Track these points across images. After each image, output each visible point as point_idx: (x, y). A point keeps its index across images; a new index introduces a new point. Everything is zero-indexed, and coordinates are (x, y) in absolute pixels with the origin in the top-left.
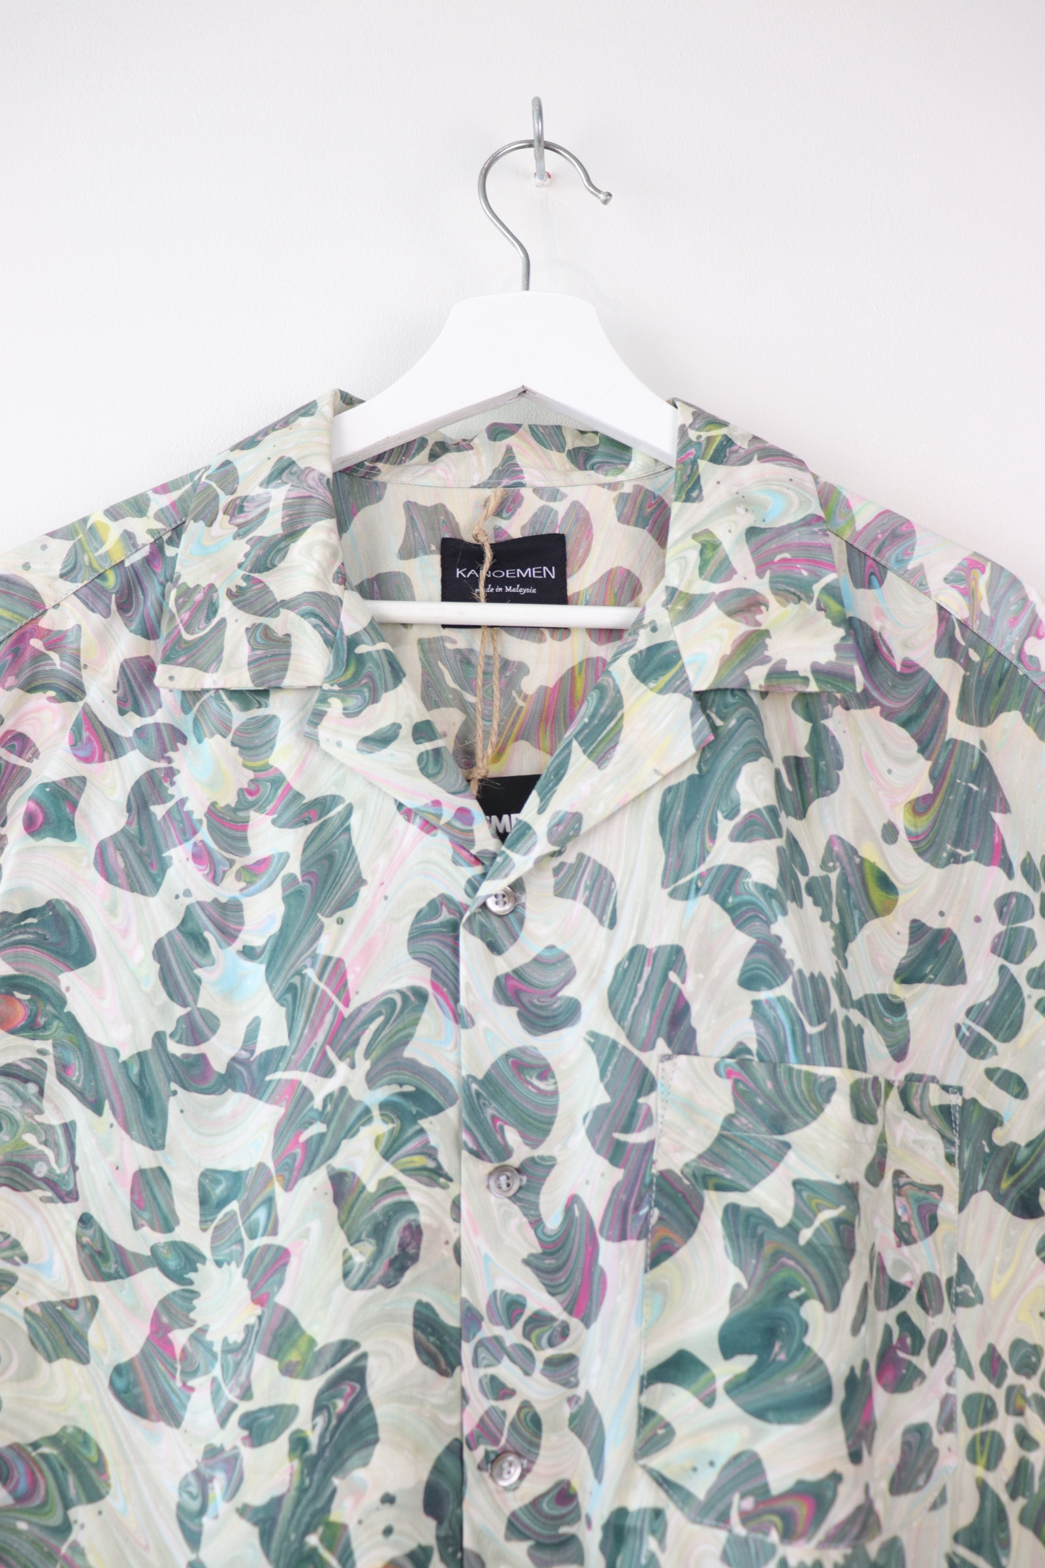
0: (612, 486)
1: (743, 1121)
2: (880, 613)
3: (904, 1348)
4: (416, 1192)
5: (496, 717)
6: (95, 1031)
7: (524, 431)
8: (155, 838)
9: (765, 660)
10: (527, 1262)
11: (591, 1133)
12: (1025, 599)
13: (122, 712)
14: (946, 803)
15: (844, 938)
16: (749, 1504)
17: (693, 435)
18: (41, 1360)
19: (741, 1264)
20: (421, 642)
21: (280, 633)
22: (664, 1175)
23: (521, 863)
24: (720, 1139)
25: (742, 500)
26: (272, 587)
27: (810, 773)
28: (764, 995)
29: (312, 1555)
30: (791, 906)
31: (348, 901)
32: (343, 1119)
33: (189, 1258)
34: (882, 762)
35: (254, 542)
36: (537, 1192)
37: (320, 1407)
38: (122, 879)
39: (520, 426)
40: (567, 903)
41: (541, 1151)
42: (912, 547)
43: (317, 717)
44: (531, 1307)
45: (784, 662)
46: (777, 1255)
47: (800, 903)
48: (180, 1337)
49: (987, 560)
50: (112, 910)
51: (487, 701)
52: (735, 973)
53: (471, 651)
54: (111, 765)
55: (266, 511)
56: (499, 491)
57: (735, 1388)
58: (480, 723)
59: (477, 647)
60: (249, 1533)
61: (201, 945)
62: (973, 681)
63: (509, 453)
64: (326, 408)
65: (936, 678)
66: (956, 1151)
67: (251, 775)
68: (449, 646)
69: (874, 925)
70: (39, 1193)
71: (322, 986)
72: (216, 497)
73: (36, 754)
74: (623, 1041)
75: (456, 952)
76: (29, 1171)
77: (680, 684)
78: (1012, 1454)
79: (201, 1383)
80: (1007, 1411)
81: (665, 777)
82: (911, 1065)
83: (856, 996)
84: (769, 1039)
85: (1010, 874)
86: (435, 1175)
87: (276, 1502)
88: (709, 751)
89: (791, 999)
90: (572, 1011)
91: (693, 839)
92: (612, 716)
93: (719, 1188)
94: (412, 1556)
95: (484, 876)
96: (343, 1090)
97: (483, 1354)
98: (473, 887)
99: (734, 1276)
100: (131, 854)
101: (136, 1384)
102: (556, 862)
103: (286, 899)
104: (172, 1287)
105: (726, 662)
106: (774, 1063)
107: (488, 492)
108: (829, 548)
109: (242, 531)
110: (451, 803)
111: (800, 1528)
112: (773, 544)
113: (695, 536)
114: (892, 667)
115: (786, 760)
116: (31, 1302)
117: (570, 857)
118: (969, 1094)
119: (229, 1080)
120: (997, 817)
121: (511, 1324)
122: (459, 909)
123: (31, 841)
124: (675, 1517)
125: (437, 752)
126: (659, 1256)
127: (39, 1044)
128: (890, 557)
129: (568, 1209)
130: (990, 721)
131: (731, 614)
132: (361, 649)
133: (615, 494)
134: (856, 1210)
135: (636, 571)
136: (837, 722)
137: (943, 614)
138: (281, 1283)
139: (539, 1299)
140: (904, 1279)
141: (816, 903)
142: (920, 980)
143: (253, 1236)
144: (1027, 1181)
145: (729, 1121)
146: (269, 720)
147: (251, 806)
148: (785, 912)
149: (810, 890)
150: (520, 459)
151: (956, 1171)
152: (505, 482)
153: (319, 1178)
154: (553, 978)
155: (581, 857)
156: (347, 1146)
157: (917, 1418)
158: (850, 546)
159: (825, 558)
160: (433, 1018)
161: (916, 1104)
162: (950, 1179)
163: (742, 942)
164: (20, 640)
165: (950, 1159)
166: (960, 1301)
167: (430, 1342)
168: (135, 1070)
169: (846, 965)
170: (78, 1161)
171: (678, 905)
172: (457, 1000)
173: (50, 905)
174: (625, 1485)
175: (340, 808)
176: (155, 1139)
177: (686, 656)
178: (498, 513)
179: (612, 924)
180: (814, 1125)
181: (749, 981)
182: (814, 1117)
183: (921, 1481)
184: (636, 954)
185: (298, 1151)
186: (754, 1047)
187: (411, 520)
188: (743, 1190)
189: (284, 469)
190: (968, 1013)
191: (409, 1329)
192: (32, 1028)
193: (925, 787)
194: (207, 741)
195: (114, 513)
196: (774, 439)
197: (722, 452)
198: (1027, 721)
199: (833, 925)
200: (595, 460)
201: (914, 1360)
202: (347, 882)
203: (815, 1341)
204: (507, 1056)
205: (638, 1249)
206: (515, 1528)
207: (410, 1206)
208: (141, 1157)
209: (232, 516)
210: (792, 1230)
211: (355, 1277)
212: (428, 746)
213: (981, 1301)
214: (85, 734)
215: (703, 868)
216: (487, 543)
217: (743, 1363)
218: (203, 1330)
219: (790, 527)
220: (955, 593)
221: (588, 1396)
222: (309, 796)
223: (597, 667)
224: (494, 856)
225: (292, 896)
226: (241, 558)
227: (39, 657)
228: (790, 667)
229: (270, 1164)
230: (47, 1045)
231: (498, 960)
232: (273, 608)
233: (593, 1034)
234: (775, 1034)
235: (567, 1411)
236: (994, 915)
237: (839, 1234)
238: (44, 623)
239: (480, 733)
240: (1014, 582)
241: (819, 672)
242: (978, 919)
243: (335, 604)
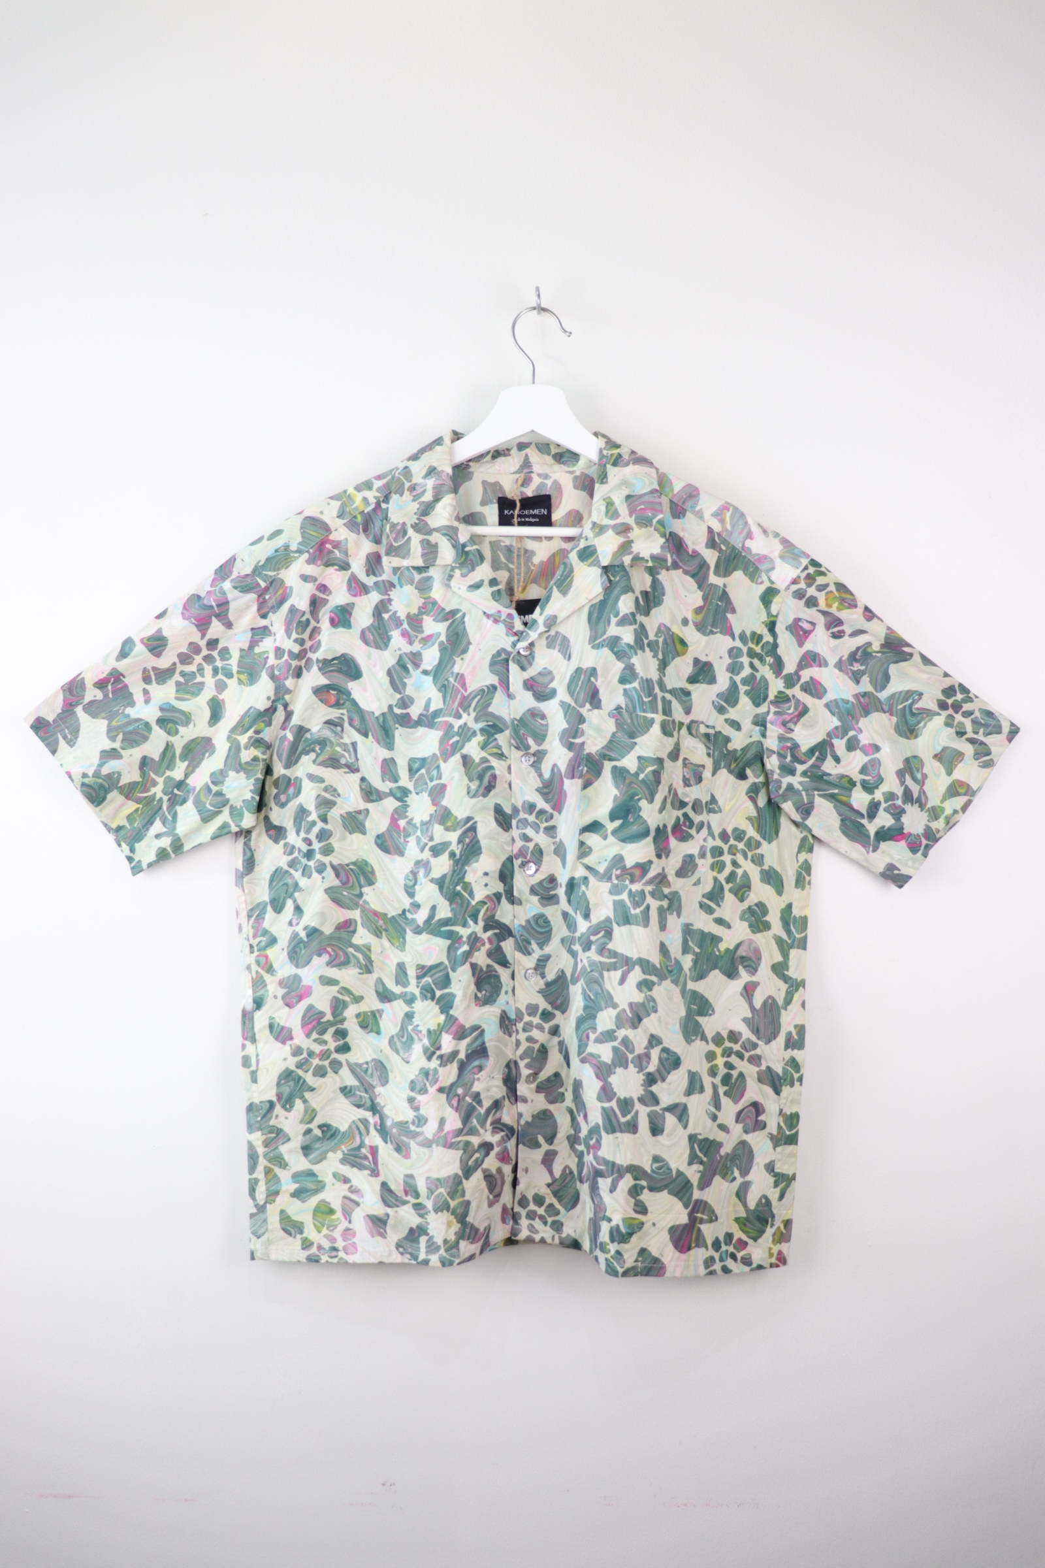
0: (571, 473)
1: (619, 734)
2: (683, 530)
3: (685, 826)
4: (494, 762)
5: (522, 574)
6: (364, 705)
7: (533, 446)
8: (385, 627)
9: (631, 553)
10: (537, 790)
11: (561, 740)
12: (746, 523)
13: (368, 575)
14: (708, 609)
15: (663, 665)
16: (619, 872)
17: (605, 452)
18: (347, 834)
19: (617, 787)
20: (490, 542)
21: (433, 542)
22: (589, 755)
23: (533, 635)
24: (610, 741)
25: (625, 483)
26: (429, 523)
27: (651, 598)
28: (628, 686)
29: (459, 894)
30: (639, 652)
31: (465, 651)
32: (466, 735)
33: (405, 792)
34: (682, 592)
35: (421, 503)
36: (540, 763)
37: (460, 841)
38: (372, 644)
39: (531, 443)
40: (550, 651)
41: (542, 747)
42: (698, 501)
43: (450, 577)
44: (539, 807)
45: (639, 553)
46: (631, 783)
47: (643, 650)
48: (402, 823)
49: (731, 505)
50: (369, 657)
51: (519, 567)
52: (617, 678)
53: (512, 546)
54: (364, 597)
55: (425, 490)
56: (522, 476)
57: (614, 832)
58: (516, 577)
59: (514, 544)
60: (435, 888)
61: (406, 670)
62: (723, 558)
63: (527, 457)
64: (447, 440)
65: (705, 558)
66: (711, 752)
67: (423, 601)
68: (502, 544)
69: (678, 660)
70: (343, 770)
71: (456, 684)
72: (403, 484)
73: (330, 593)
74: (573, 704)
75: (508, 670)
76: (339, 761)
77: (596, 563)
78: (729, 868)
79: (412, 840)
80: (729, 853)
81: (590, 601)
82: (692, 717)
83: (669, 687)
84: (629, 703)
85: (734, 638)
86: (501, 756)
87: (445, 876)
88: (609, 589)
89: (638, 688)
90: (553, 693)
91: (601, 625)
92: (569, 576)
93: (610, 760)
94: (495, 894)
95: (518, 640)
96: (465, 724)
97: (520, 824)
98: (514, 645)
99: (615, 792)
100: (376, 634)
101: (385, 841)
102: (547, 635)
103: (440, 651)
104: (399, 804)
105: (615, 554)
106: (631, 712)
107: (517, 476)
108: (660, 503)
109: (416, 498)
110: (505, 611)
111: (636, 878)
112: (637, 502)
113: (604, 500)
114: (688, 552)
115: (642, 592)
116: (342, 812)
117: (552, 633)
118: (718, 729)
119: (419, 723)
120: (729, 616)
121: (531, 813)
122: (509, 654)
123: (333, 630)
124: (592, 879)
125: (499, 591)
126: (586, 785)
127: (341, 711)
128: (688, 505)
129: (553, 770)
130: (729, 575)
131: (618, 534)
132: (467, 549)
133: (572, 476)
134: (663, 768)
135: (581, 511)
136: (663, 576)
137: (710, 530)
138: (443, 797)
139: (541, 804)
140: (686, 800)
141: (651, 651)
142: (697, 682)
143: (431, 780)
144: (741, 764)
145: (614, 735)
146: (430, 578)
147: (424, 613)
148: (636, 654)
149: (649, 645)
150: (532, 459)
151: (711, 760)
152: (525, 471)
153: (457, 757)
154: (546, 680)
155: (557, 632)
156: (468, 745)
157: (690, 852)
158: (671, 501)
159: (659, 508)
160: (499, 696)
161: (694, 732)
162: (709, 763)
163: (620, 666)
164: (322, 544)
165: (709, 755)
166: (710, 811)
167: (500, 818)
168: (381, 720)
169: (664, 675)
170: (359, 756)
171: (595, 651)
172: (508, 689)
173: (343, 655)
174: (574, 869)
175: (460, 614)
176: (390, 746)
177: (599, 551)
178: (522, 485)
179: (569, 659)
180: (646, 736)
181: (622, 681)
182: (646, 733)
183: (690, 874)
184: (579, 671)
185: (449, 747)
186: (624, 706)
187: (485, 489)
188: (619, 760)
189: (431, 471)
190: (718, 695)
191: (492, 813)
192: (338, 705)
193: (700, 603)
194: (405, 587)
195: (358, 489)
196: (641, 452)
197: (617, 461)
198: (746, 575)
199: (658, 659)
200: (564, 459)
201: (690, 831)
202: (464, 644)
203: (644, 814)
204: (529, 710)
205: (579, 782)
206: (533, 891)
207: (492, 768)
208: (385, 754)
209: (411, 492)
210: (637, 774)
211: (472, 793)
212: (495, 588)
213: (721, 812)
214: (353, 585)
215: (605, 637)
216: (517, 499)
217: (618, 823)
218: (412, 819)
219: (645, 494)
220: (716, 521)
221: (561, 841)
222: (448, 609)
223: (564, 553)
224: (522, 633)
225: (443, 649)
226: (415, 510)
227: (330, 552)
228: (641, 556)
229: (438, 753)
230: (344, 711)
231: (524, 673)
232: (429, 532)
233: (562, 702)
234: (632, 701)
235: (553, 847)
236: (727, 656)
237: (654, 776)
238: (331, 537)
239: (516, 581)
240: (742, 515)
241: (653, 557)
242: (721, 658)
243: (456, 530)
